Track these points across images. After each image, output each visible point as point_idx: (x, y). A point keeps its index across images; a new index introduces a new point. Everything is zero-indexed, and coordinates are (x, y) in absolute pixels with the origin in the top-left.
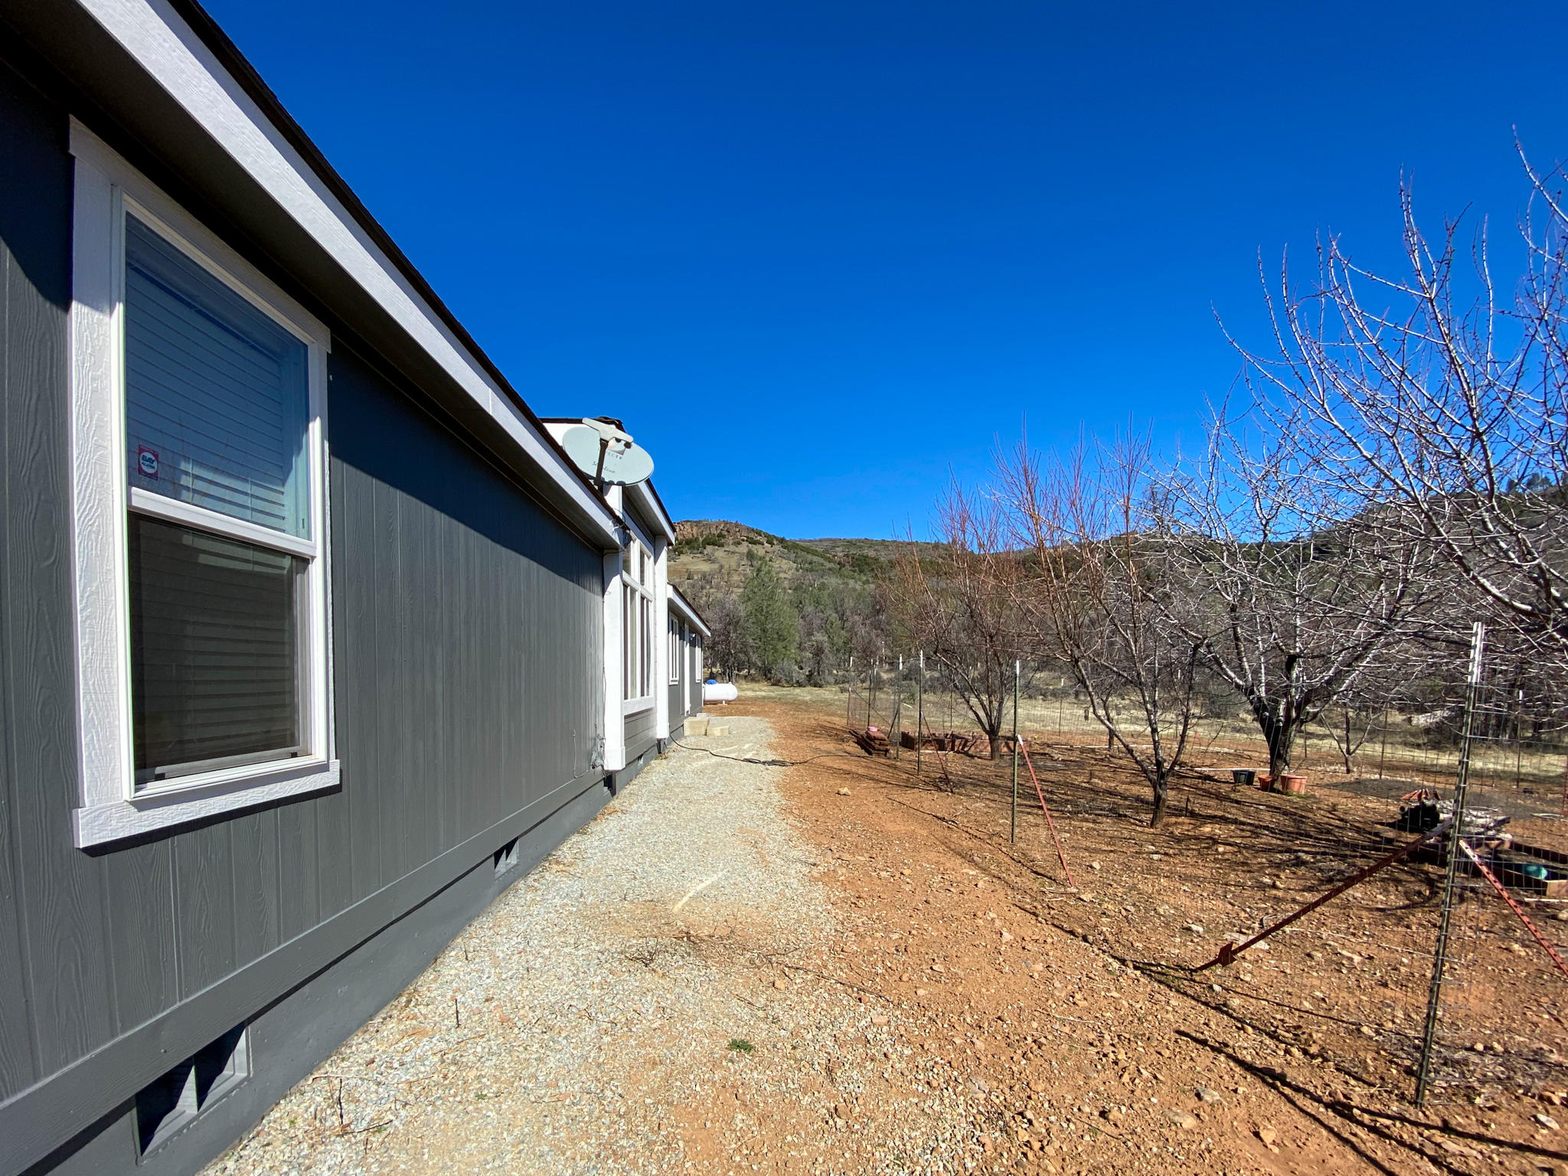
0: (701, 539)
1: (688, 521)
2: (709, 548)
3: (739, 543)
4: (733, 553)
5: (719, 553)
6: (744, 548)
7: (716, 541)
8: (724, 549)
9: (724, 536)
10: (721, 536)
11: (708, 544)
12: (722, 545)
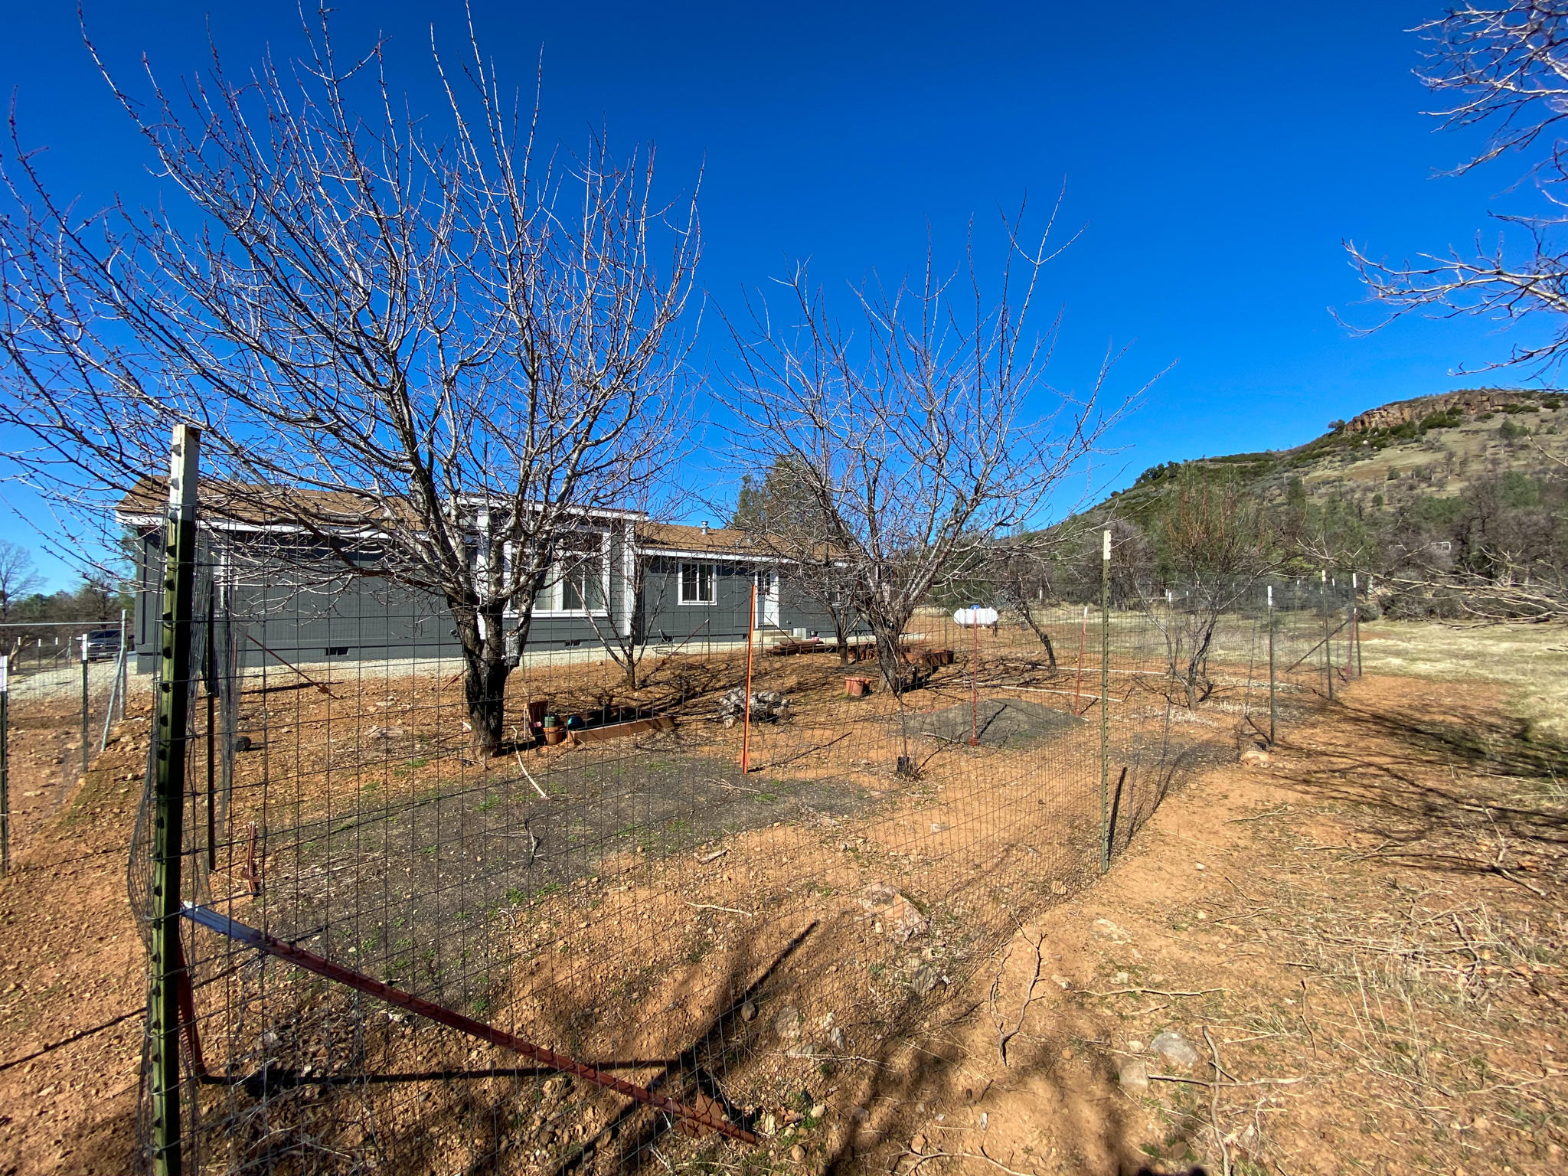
0: (1418, 423)
1: (1395, 404)
2: (1431, 434)
3: (1489, 417)
4: (1476, 432)
5: (1449, 437)
6: (1497, 422)
7: (1448, 420)
8: (1459, 429)
9: (1460, 412)
10: (1453, 412)
11: (1431, 427)
12: (1456, 425)
